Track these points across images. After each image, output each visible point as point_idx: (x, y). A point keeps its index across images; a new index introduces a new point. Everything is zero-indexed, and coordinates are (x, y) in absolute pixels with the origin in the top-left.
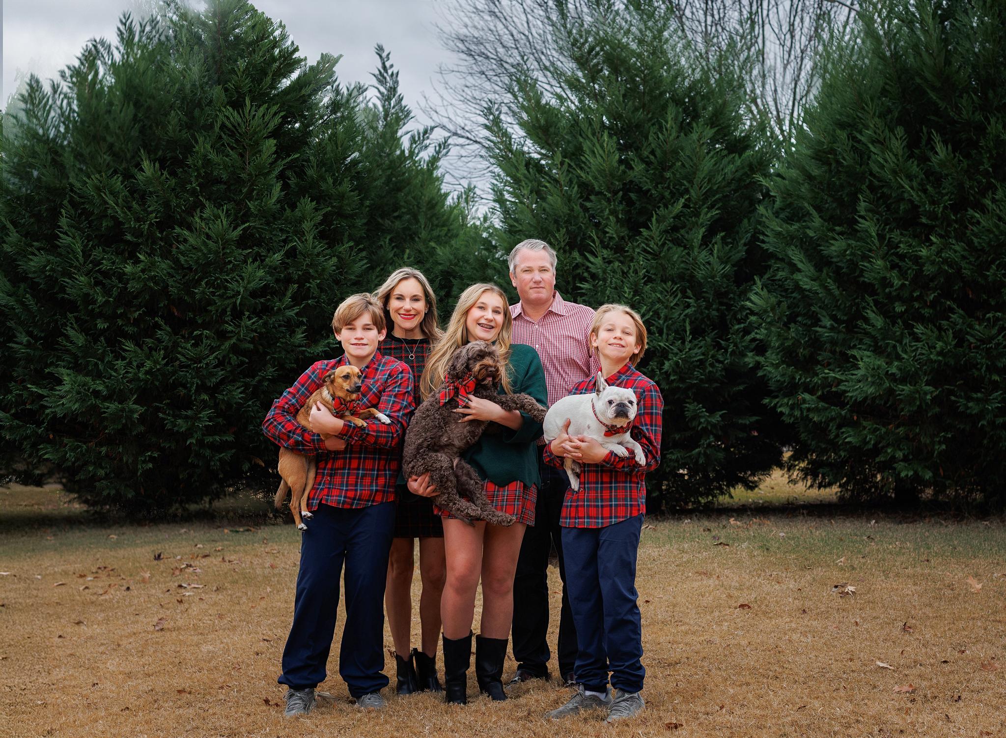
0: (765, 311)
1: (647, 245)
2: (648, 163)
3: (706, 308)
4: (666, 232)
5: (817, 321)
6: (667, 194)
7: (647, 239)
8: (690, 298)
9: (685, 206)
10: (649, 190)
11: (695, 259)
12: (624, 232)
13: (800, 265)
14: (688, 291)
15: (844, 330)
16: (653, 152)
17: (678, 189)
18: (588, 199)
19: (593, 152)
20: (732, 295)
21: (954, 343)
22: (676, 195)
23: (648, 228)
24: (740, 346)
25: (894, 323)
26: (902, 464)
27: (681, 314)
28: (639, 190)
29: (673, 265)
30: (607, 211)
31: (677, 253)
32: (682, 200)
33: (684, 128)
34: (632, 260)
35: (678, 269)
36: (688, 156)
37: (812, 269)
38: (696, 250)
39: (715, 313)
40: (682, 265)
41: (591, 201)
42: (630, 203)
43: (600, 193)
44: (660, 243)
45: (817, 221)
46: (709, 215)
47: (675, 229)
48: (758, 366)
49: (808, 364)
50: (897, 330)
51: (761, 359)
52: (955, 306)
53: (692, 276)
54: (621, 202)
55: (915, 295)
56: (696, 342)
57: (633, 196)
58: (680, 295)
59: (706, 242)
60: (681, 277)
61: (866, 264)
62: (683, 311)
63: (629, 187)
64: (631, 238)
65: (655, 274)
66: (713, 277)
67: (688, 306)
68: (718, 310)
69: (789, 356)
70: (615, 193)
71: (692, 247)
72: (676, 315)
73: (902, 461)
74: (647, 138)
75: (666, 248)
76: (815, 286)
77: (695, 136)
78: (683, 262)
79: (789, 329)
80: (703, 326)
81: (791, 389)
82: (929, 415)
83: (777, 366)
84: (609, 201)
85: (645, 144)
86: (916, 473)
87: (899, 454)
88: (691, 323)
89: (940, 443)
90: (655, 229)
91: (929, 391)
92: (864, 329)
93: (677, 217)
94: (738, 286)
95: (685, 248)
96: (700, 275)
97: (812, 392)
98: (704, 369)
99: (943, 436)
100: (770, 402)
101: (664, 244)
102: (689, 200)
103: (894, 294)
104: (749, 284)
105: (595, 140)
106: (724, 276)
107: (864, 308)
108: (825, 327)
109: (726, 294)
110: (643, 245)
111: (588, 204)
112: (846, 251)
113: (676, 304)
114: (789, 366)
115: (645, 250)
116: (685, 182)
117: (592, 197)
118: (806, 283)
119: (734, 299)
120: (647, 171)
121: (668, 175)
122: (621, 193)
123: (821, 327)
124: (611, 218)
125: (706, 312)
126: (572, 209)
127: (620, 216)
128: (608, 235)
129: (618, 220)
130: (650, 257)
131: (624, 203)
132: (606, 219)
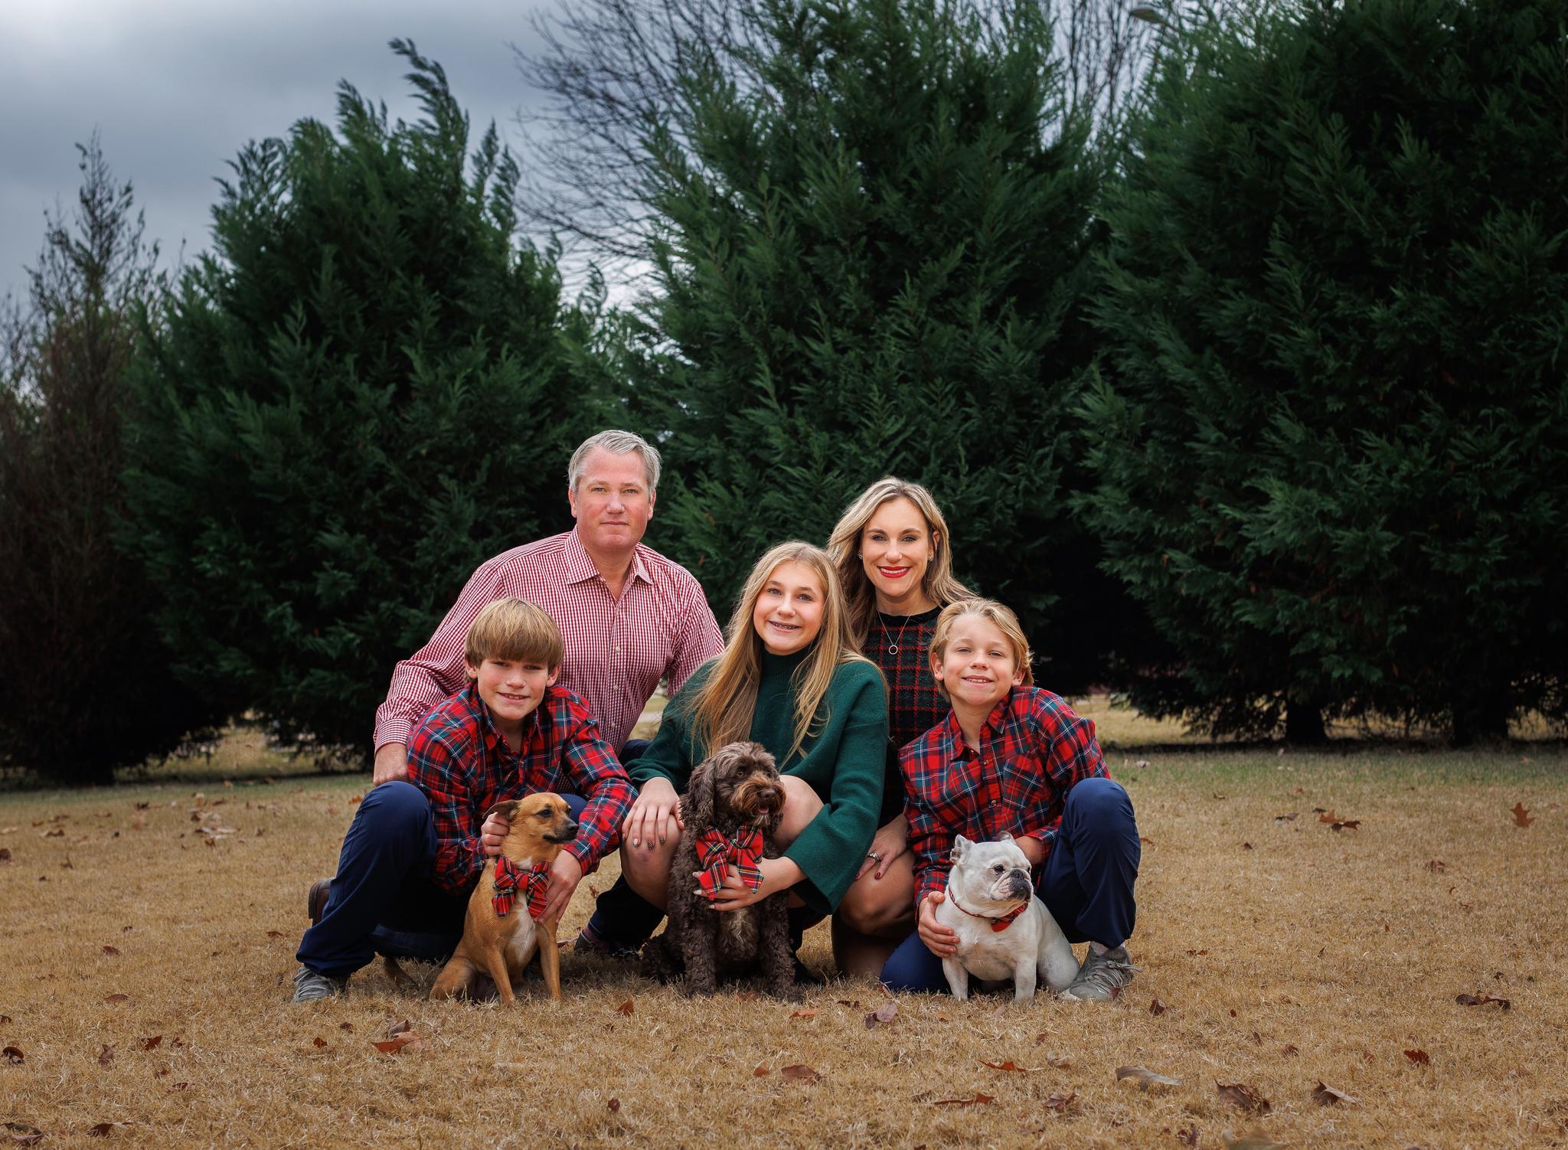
0: (1107, 421)
1: (900, 325)
2: (910, 192)
3: (996, 422)
4: (935, 300)
5: (1191, 434)
6: (938, 241)
7: (901, 315)
8: (970, 406)
9: (965, 258)
10: (907, 236)
11: (976, 343)
12: (868, 303)
13: (1164, 344)
14: (968, 394)
15: (1236, 447)
16: (915, 173)
17: (955, 233)
18: (809, 252)
19: (820, 176)
20: (1036, 401)
21: (1430, 461)
22: (950, 243)
24: (1036, 478)
25: (1322, 434)
26: (1336, 657)
28: (893, 237)
29: (942, 354)
30: (843, 269)
31: (946, 334)
32: (961, 248)
33: (966, 134)
34: (879, 348)
35: (949, 360)
36: (972, 179)
37: (1185, 348)
38: (975, 328)
39: (1011, 429)
40: (956, 354)
41: (815, 254)
42: (879, 256)
43: (833, 241)
44: (921, 319)
45: (1194, 272)
46: (1007, 268)
47: (946, 295)
48: (1089, 509)
49: (1171, 505)
50: (1328, 445)
51: (1093, 498)
52: (1430, 399)
53: (972, 372)
54: (863, 257)
55: (1361, 383)
56: (975, 475)
57: (882, 246)
58: (953, 402)
59: (990, 313)
60: (953, 374)
61: (1279, 337)
62: (960, 426)
63: (877, 230)
64: (882, 310)
65: (913, 371)
66: (1007, 373)
67: (968, 417)
68: (1015, 424)
69: (1139, 494)
70: (854, 240)
71: (969, 325)
72: (949, 432)
73: (1335, 652)
74: (904, 153)
75: (929, 327)
76: (1192, 376)
77: (982, 147)
78: (959, 349)
79: (1144, 449)
80: (990, 450)
81: (1144, 544)
82: (1382, 577)
83: (1124, 510)
84: (844, 251)
85: (901, 161)
86: (1356, 672)
87: (1332, 642)
89: (1398, 623)
90: (909, 301)
91: (1386, 540)
92: (1273, 443)
93: (951, 276)
94: (1047, 387)
95: (959, 325)
96: (987, 367)
97: (1180, 546)
98: (990, 518)
99: (1405, 612)
100: (1112, 566)
101: (926, 322)
102: (971, 247)
103: (1326, 382)
104: (1064, 381)
105: (821, 155)
106: (1026, 370)
107: (1271, 410)
108: (1205, 442)
109: (1029, 397)
110: (894, 325)
111: (810, 260)
112: (1246, 316)
113: (949, 417)
114: (1143, 509)
115: (897, 334)
116: (967, 222)
117: (818, 248)
118: (1176, 370)
119: (1039, 405)
120: (906, 205)
121: (939, 209)
122: (864, 239)
123: (1198, 441)
124: (851, 278)
125: (997, 427)
126: (787, 266)
127: (863, 276)
128: (843, 306)
129: (861, 282)
130: (903, 343)
131: (869, 255)
132: (842, 281)
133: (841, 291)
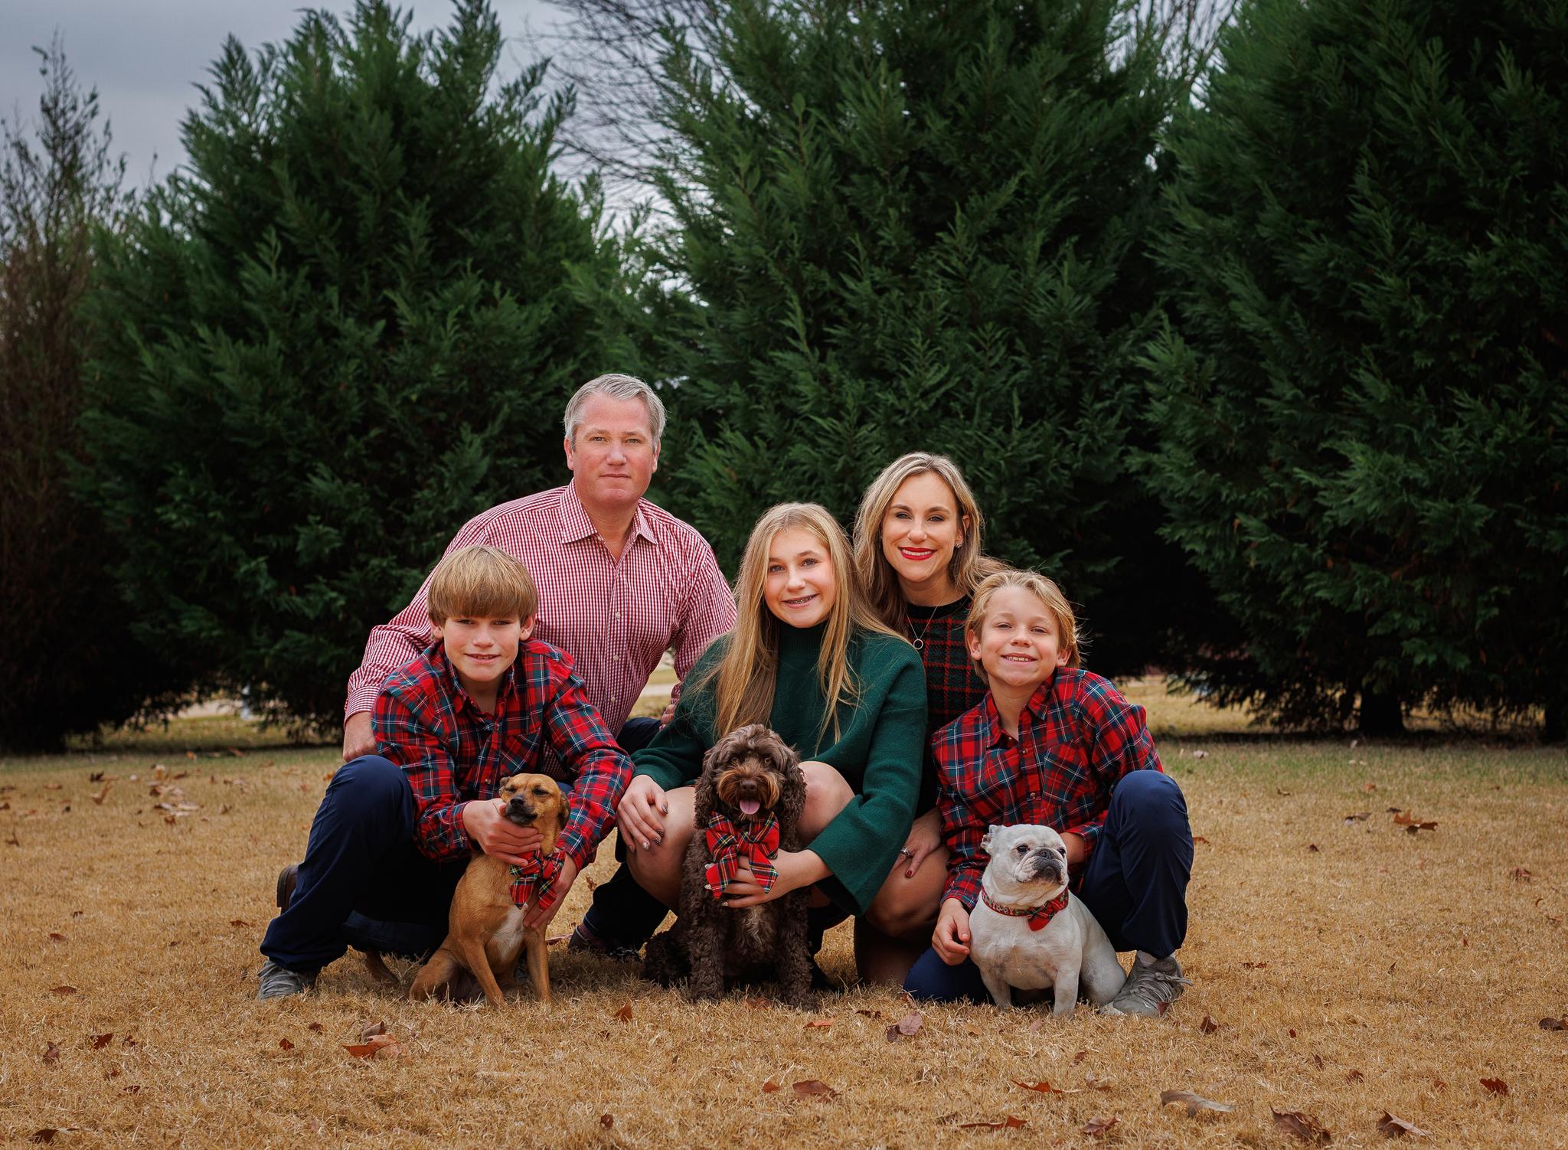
0: (1172, 373)
1: (947, 263)
2: (956, 119)
3: (1047, 373)
4: (982, 238)
5: (1264, 389)
6: (986, 173)
7: (947, 252)
8: (1020, 354)
9: (1016, 193)
10: (951, 168)
11: (1029, 286)
12: (909, 241)
13: (1237, 288)
14: (1018, 341)
15: (1317, 405)
16: (962, 99)
17: (1004, 165)
18: (846, 182)
19: (860, 99)
20: (1092, 351)
21: (1529, 427)
22: (1002, 174)
23: (951, 234)
24: (1099, 436)
25: (1410, 393)
26: (1418, 641)
27: (1005, 382)
28: (936, 168)
29: (992, 296)
30: (882, 201)
31: (997, 275)
32: (1014, 182)
33: (1018, 56)
34: (922, 289)
35: (999, 304)
36: (1023, 106)
37: (1260, 295)
38: (1031, 269)
39: (1065, 382)
40: (1007, 297)
41: (852, 184)
42: (921, 189)
43: (870, 170)
44: (970, 257)
45: (1274, 210)
46: (1060, 205)
47: (995, 233)
48: (1148, 469)
49: (1239, 467)
50: (1415, 405)
51: (1155, 458)
52: (1530, 358)
53: (1023, 317)
54: (904, 189)
55: (1452, 339)
56: (1029, 430)
57: (924, 177)
58: (1003, 350)
59: (1048, 255)
60: (1004, 319)
61: (1363, 285)
62: (1009, 376)
63: (919, 159)
64: (924, 250)
65: (958, 313)
66: (1061, 319)
67: (1017, 368)
68: (1068, 376)
69: (1205, 454)
70: (895, 169)
71: (1025, 265)
72: (997, 383)
73: (1417, 635)
74: (951, 74)
75: (979, 266)
76: (1267, 326)
77: (1034, 70)
78: (1010, 291)
79: (1211, 406)
80: (1042, 405)
81: (1210, 510)
82: (1472, 554)
83: (1189, 473)
84: (883, 182)
85: (948, 85)
86: (1440, 658)
87: (1415, 624)
88: (1021, 398)
89: (1488, 605)
90: (959, 236)
91: (1478, 512)
92: (1355, 403)
93: (1001, 213)
94: (1104, 336)
95: (1013, 266)
96: (1039, 313)
97: (1252, 512)
98: (1043, 478)
99: (1496, 593)
100: (1173, 534)
101: (975, 260)
103: (1414, 336)
104: (1122, 329)
105: (862, 76)
106: (1083, 316)
107: (1354, 365)
108: (1278, 398)
109: (1083, 348)
110: (940, 262)
111: (846, 190)
112: (1326, 262)
113: (997, 366)
114: (1209, 472)
115: (943, 273)
116: (1016, 151)
117: (855, 178)
118: (1250, 319)
119: (1096, 356)
120: (952, 132)
121: (987, 138)
122: (906, 169)
123: (1270, 396)
124: (892, 211)
125: (1048, 379)
126: (820, 196)
127: (904, 210)
128: (882, 243)
129: (902, 216)
130: (949, 283)
131: (911, 187)
132: (879, 215)
133: (879, 226)
